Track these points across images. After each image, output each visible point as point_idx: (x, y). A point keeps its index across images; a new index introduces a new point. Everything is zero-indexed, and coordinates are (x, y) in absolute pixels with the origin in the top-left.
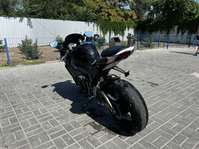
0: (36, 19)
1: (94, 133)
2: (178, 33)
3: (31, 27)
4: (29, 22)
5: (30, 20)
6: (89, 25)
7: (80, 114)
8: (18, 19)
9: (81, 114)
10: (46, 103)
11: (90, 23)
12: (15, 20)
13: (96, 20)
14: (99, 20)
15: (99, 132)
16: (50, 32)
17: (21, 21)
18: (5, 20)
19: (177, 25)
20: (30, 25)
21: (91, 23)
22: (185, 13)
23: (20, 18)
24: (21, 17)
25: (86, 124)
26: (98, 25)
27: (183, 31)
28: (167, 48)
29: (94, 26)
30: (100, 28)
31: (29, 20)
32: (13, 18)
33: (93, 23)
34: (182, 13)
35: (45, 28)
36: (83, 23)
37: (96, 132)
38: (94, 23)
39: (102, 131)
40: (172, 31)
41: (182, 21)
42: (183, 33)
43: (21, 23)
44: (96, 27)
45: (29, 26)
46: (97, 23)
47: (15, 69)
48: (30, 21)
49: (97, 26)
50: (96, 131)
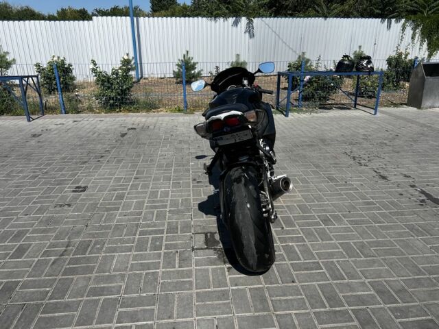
0: (264, 19)
1: (197, 249)
3: (252, 36)
4: (249, 27)
5: (252, 21)
6: (389, 26)
7: (206, 214)
8: (231, 20)
9: (209, 216)
10: (179, 183)
11: (393, 20)
12: (226, 22)
13: (414, 12)
14: (422, 13)
15: (207, 250)
16: (289, 47)
17: (236, 24)
18: (209, 22)
20: (249, 32)
21: (397, 22)
23: (234, 18)
24: (236, 17)
25: (200, 232)
26: (419, 26)
29: (404, 28)
30: (422, 33)
31: (250, 23)
32: (221, 19)
33: (403, 21)
35: (279, 37)
36: (376, 22)
37: (202, 249)
38: (407, 21)
39: (212, 251)
43: (235, 28)
44: (412, 32)
45: (247, 34)
46: (413, 21)
47: (188, 118)
48: (252, 24)
49: (414, 29)
50: (203, 247)
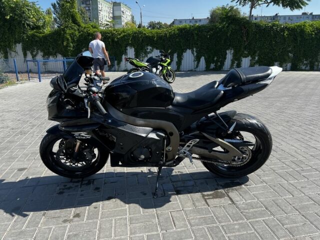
1: (232, 201)
2: (25, 55)
19: (19, 43)
22: (28, 25)
27: (34, 53)
28: (40, 81)
34: (24, 24)
40: (13, 53)
41: (27, 36)
42: (34, 56)
